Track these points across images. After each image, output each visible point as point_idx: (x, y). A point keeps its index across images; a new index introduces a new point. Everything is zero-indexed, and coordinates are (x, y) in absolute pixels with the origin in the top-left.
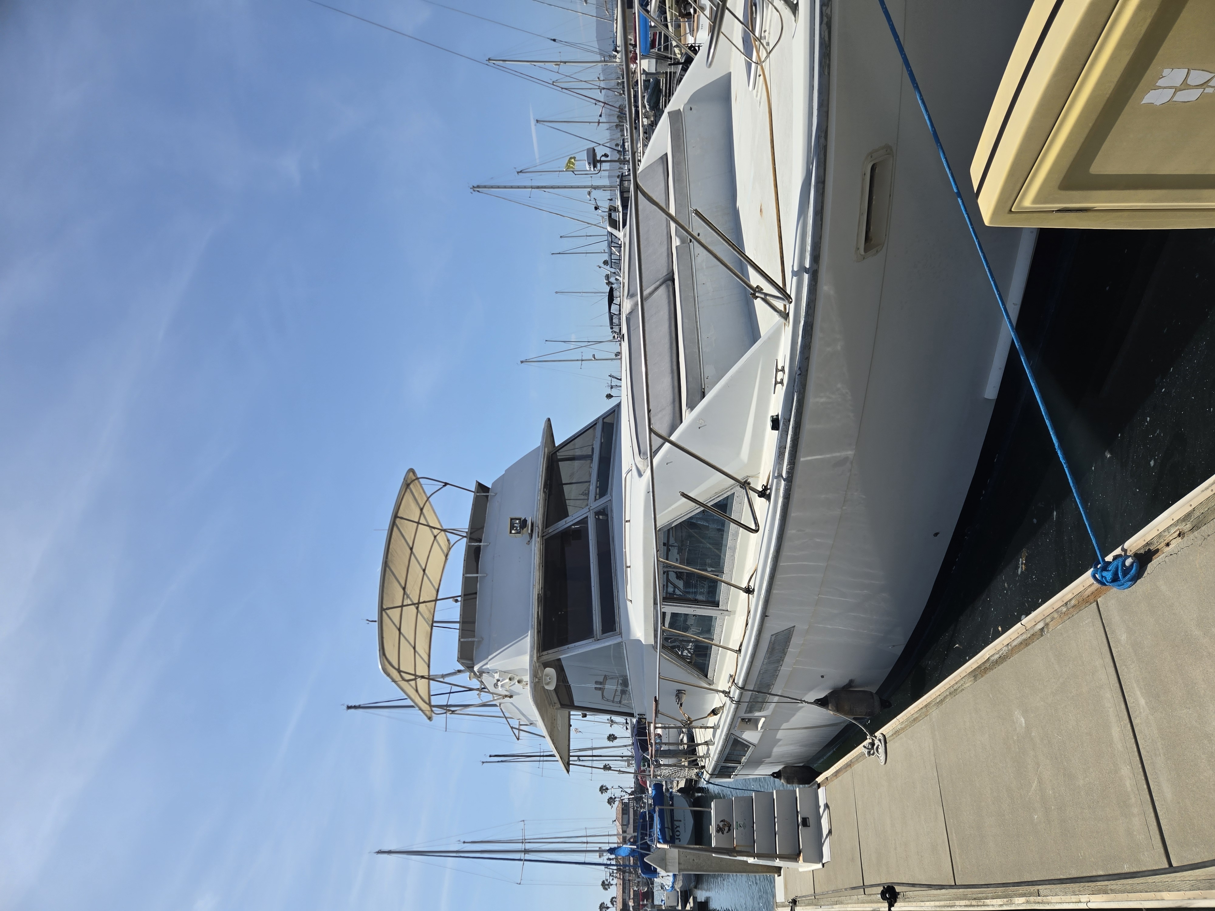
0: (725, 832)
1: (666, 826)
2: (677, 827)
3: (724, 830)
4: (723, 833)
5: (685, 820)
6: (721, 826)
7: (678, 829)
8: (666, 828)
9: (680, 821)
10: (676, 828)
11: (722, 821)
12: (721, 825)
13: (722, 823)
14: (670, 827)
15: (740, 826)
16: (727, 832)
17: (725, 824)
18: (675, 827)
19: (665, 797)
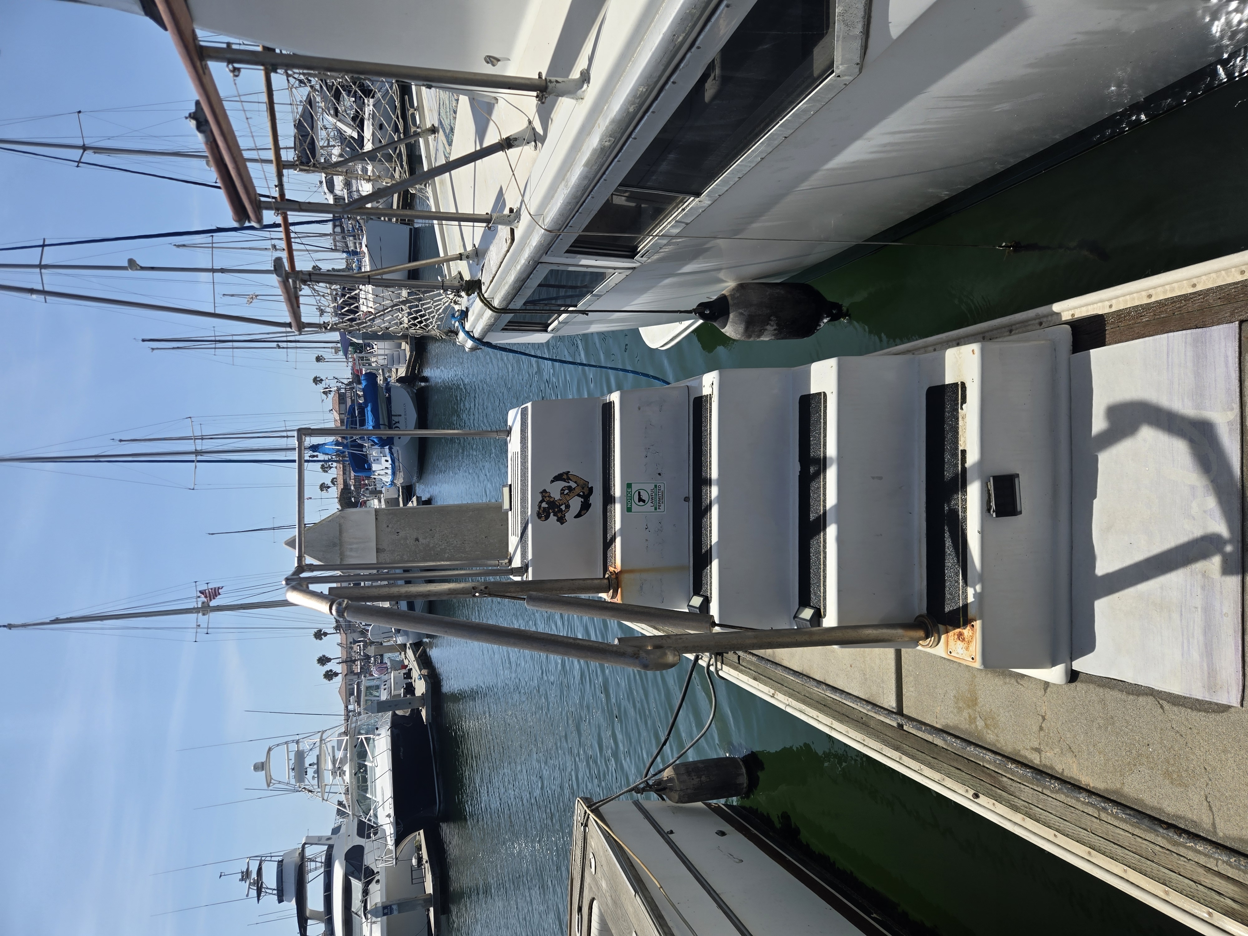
0: (569, 515)
1: (381, 422)
2: (396, 422)
3: (568, 507)
4: (561, 520)
5: (405, 415)
6: (556, 495)
7: (397, 425)
8: (382, 425)
9: (400, 415)
10: (394, 424)
11: (558, 478)
12: (555, 491)
13: (561, 484)
14: (387, 424)
15: (640, 500)
16: (578, 516)
17: (570, 488)
18: (394, 422)
19: (379, 389)
